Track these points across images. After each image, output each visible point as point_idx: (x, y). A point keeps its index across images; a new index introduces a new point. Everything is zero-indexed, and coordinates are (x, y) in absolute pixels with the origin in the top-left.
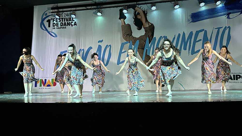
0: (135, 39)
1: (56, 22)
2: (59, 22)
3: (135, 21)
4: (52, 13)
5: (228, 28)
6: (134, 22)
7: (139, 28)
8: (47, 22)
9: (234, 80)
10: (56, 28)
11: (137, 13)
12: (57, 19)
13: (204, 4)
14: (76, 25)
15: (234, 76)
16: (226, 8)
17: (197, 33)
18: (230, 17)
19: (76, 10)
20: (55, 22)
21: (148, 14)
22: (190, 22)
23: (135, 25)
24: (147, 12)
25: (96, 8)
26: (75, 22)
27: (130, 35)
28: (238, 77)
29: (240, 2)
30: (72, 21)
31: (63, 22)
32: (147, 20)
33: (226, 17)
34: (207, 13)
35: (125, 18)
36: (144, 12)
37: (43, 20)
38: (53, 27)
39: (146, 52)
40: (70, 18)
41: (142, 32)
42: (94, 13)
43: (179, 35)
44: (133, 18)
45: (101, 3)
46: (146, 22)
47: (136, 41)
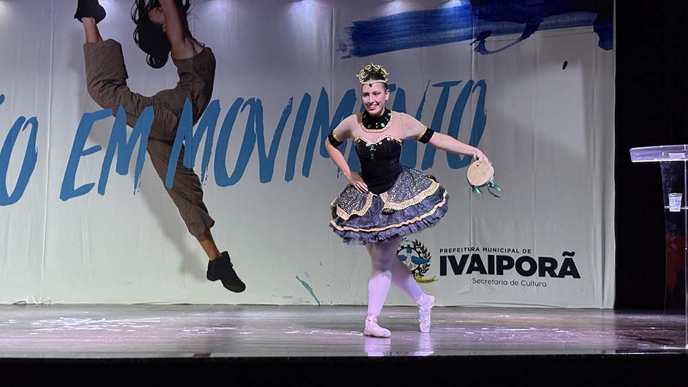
0: (139, 103)
3: (139, 30)
5: (479, 88)
6: (135, 34)
7: (157, 61)
9: (489, 273)
11: (151, 2)
15: (491, 258)
16: (475, 15)
18: (487, 48)
21: (190, 9)
22: (348, 54)
23: (141, 47)
24: (187, 1)
27: (119, 86)
28: (505, 263)
32: (186, 33)
33: (474, 46)
34: (407, 27)
35: (99, 14)
39: (181, 158)
41: (167, 78)
43: (307, 99)
44: (134, 19)
46: (184, 39)
47: (143, 107)
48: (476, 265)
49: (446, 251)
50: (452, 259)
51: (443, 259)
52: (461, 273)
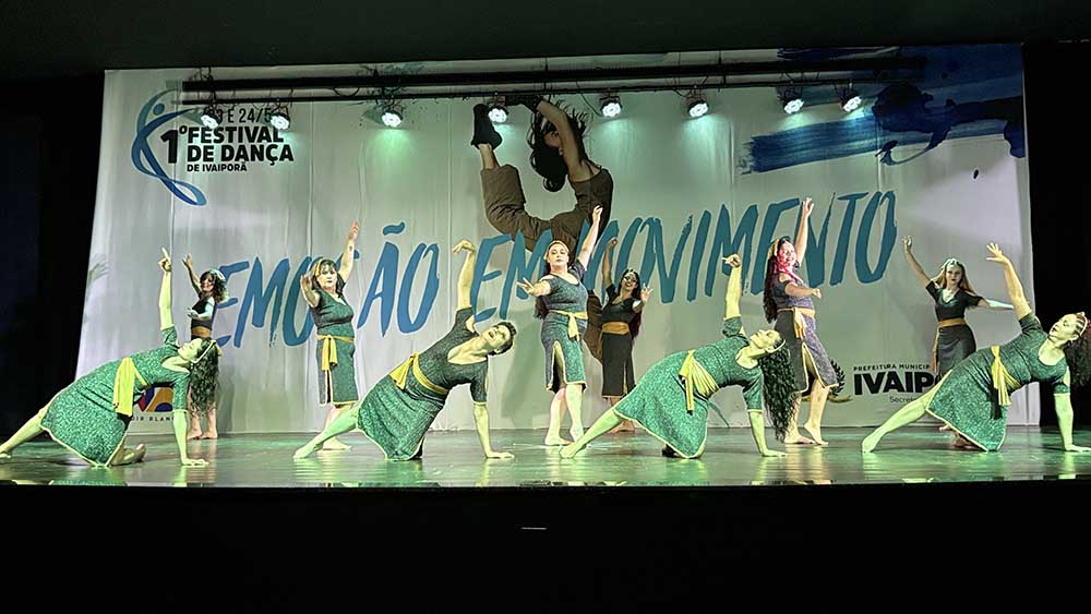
0: (537, 227)
1: (203, 141)
2: (216, 141)
3: (534, 155)
4: (185, 103)
5: (887, 200)
6: (531, 158)
7: (554, 185)
8: (165, 141)
9: (908, 391)
10: (201, 168)
11: (546, 126)
12: (208, 129)
13: (802, 104)
14: (291, 159)
15: (908, 375)
16: (879, 126)
17: (775, 212)
18: (893, 159)
19: (291, 99)
20: (197, 141)
21: (586, 130)
22: (748, 169)
23: (537, 171)
24: (583, 123)
25: (377, 93)
26: (287, 147)
27: (516, 210)
28: (924, 380)
29: (926, 105)
30: (273, 143)
31: (235, 145)
32: (582, 155)
33: (880, 157)
34: (809, 140)
35: (495, 140)
36: (572, 122)
37: (145, 131)
38: (190, 163)
40: (265, 129)
41: (565, 201)
42: (366, 113)
43: (707, 216)
44: (530, 143)
45: (397, 76)
46: (580, 162)
47: (541, 231)
48: (893, 382)
49: (860, 369)
50: (868, 377)
51: (857, 377)
52: (877, 391)
